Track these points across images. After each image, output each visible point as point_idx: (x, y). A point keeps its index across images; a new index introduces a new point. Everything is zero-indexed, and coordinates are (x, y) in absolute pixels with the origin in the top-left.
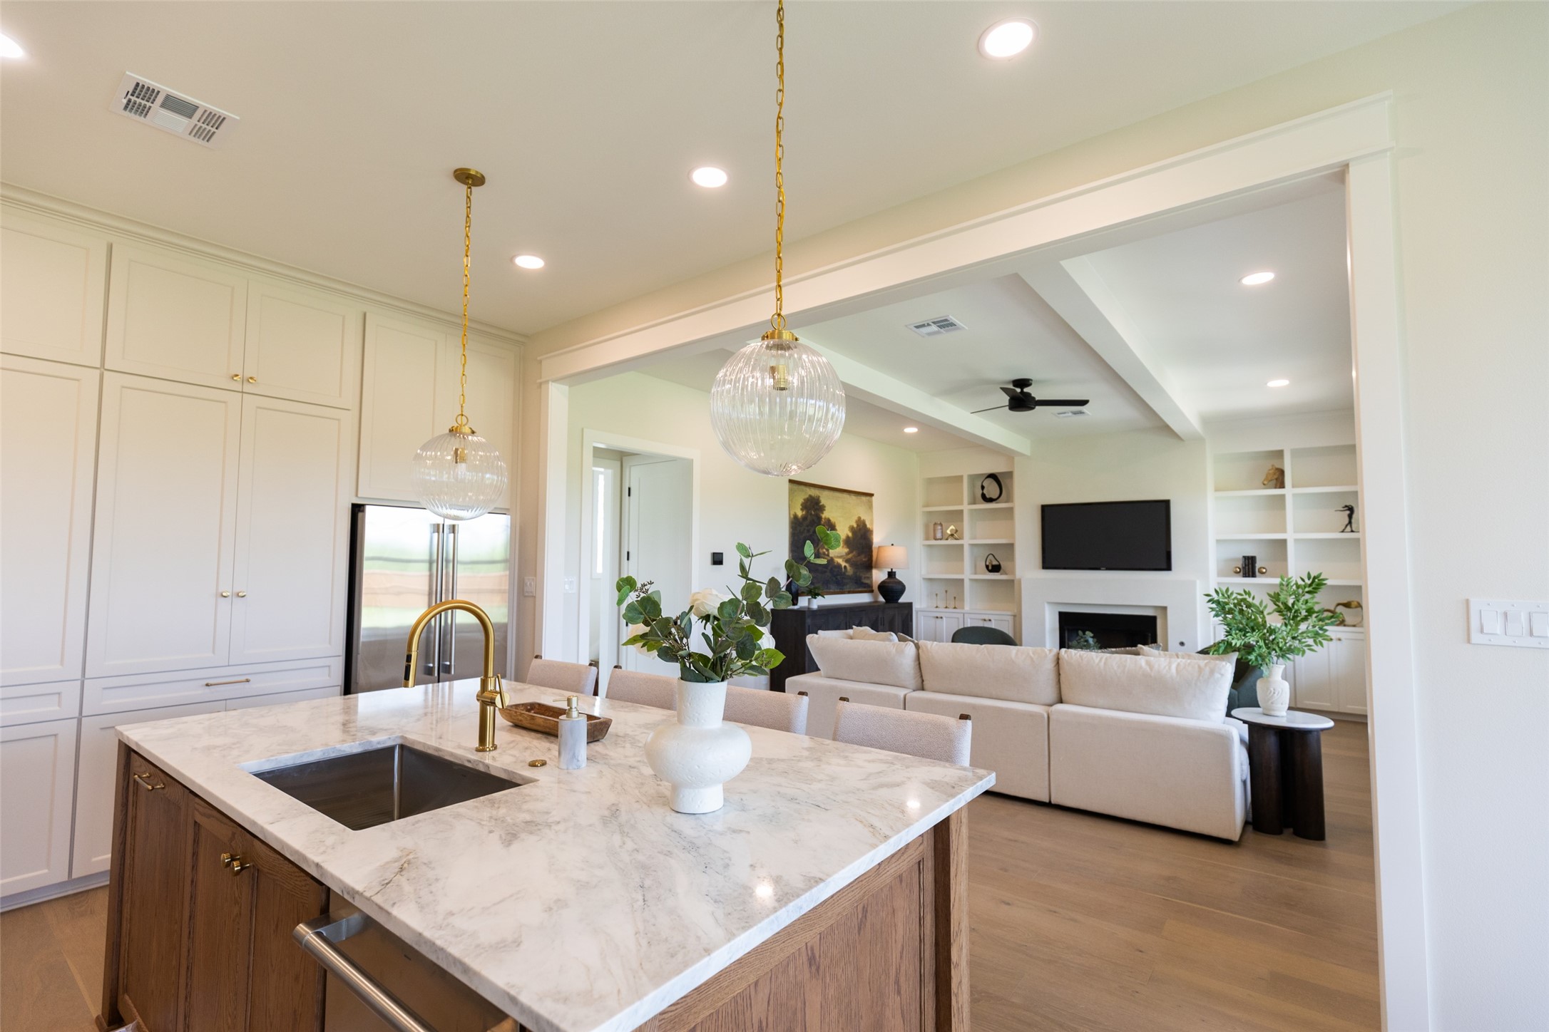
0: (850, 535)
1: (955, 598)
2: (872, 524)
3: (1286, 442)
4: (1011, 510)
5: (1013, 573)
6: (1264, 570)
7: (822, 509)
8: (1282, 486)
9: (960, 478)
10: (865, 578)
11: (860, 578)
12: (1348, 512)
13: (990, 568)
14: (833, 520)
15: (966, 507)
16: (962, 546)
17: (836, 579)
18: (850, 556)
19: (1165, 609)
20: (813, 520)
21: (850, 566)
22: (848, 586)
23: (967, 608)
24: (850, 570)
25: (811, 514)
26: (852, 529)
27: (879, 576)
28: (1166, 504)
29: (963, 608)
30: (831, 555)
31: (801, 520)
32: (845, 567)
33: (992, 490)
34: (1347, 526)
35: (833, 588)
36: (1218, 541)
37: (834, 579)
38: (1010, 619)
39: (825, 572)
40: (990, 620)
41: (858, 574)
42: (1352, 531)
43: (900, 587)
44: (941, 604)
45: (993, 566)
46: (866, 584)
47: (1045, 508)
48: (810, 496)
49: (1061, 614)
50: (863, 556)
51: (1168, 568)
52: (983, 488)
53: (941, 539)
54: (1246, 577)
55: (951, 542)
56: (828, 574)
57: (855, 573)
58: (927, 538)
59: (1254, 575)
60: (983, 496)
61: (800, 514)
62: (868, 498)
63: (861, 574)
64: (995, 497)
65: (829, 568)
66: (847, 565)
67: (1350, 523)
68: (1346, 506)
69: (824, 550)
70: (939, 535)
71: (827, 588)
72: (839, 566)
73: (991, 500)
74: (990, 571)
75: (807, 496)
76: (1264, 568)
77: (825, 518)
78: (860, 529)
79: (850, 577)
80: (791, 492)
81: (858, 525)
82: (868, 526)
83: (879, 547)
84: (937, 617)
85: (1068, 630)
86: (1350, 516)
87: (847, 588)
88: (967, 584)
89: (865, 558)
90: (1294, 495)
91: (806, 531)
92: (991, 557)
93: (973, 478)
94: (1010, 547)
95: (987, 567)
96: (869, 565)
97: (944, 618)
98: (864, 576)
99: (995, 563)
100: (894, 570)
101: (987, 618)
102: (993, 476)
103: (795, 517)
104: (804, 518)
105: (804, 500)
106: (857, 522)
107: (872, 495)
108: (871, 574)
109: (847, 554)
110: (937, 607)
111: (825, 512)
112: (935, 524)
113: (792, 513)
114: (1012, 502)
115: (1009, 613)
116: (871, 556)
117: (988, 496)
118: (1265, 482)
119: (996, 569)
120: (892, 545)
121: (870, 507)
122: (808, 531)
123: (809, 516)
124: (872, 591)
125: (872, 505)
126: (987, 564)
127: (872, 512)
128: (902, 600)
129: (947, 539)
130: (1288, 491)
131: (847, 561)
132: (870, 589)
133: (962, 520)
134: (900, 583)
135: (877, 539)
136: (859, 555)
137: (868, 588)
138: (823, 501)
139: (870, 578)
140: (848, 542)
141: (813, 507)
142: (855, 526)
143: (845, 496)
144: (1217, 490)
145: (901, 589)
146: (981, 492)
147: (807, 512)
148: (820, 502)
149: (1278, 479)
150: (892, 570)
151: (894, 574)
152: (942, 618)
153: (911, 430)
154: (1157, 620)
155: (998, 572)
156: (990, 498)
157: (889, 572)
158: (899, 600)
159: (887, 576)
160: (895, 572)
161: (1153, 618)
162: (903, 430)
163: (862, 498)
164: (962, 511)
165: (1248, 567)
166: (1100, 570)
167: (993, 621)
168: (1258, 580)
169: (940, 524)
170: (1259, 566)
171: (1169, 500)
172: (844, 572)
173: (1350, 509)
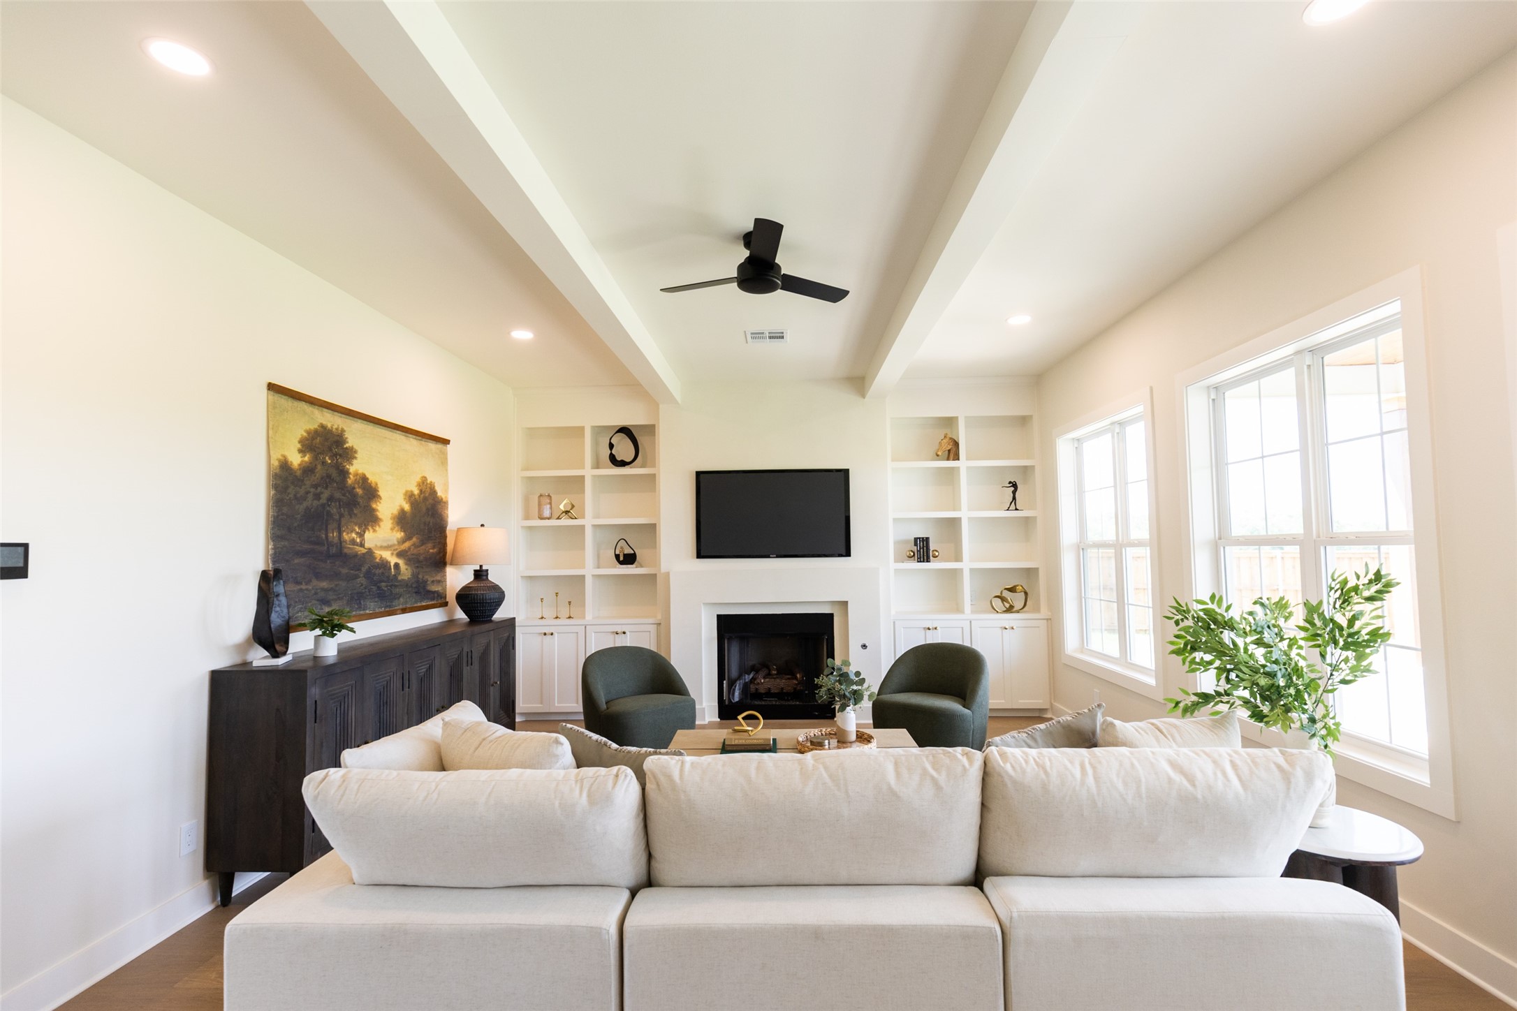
0: (407, 507)
1: (570, 602)
2: (446, 491)
3: (963, 408)
4: (652, 478)
5: (656, 562)
6: (937, 554)
7: (349, 454)
8: (957, 458)
9: (580, 431)
10: (433, 582)
11: (425, 582)
12: (1013, 489)
13: (621, 559)
14: (372, 479)
15: (588, 472)
16: (583, 527)
17: (379, 588)
18: (407, 544)
19: (845, 604)
20: (329, 476)
21: (406, 564)
22: (401, 599)
23: (589, 617)
24: (406, 571)
25: (324, 463)
26: (410, 496)
27: (457, 578)
28: (845, 473)
29: (584, 618)
30: (367, 545)
31: (299, 473)
32: (397, 565)
33: (624, 449)
34: (1011, 503)
35: (372, 606)
36: (894, 519)
37: (374, 588)
38: (653, 628)
39: (357, 577)
40: (624, 633)
41: (420, 576)
42: (1016, 509)
43: (493, 595)
44: (549, 613)
45: (625, 555)
46: (434, 592)
47: (701, 476)
48: (322, 426)
49: (719, 616)
50: (430, 545)
51: (848, 554)
52: (611, 446)
53: (549, 519)
54: (921, 562)
55: (565, 522)
56: (362, 580)
57: (415, 575)
58: (527, 517)
59: (928, 561)
60: (613, 459)
61: (296, 459)
62: (440, 446)
63: (426, 577)
64: (628, 459)
65: (364, 569)
66: (401, 562)
67: (1014, 498)
68: (1010, 483)
69: (354, 535)
70: (547, 513)
71: (360, 608)
72: (384, 565)
73: (623, 464)
74: (621, 563)
75: (313, 426)
76: (936, 551)
77: (356, 474)
78: (425, 499)
79: (406, 584)
80: (271, 409)
81: (421, 491)
82: (440, 493)
83: (459, 530)
84: (545, 634)
85: (728, 639)
86: (1014, 493)
87: (400, 603)
88: (589, 582)
89: (433, 548)
90: (968, 468)
91: (310, 496)
92: (622, 543)
93: (598, 430)
94: (651, 529)
95: (617, 557)
96: (440, 561)
97: (556, 635)
98: (430, 579)
99: (630, 551)
100: (484, 568)
101: (620, 630)
102: (625, 431)
103: (285, 465)
104: (308, 470)
105: (308, 432)
106: (419, 485)
107: (446, 442)
108: (445, 575)
109: (403, 541)
110: (542, 618)
111: (355, 462)
112: (541, 495)
113: (276, 456)
114: (654, 466)
115: (651, 621)
116: (444, 545)
117: (619, 458)
118: (940, 453)
119: (629, 559)
120: (482, 525)
121: (444, 462)
122: (317, 496)
123: (319, 467)
124: (445, 604)
125: (446, 459)
126: (617, 553)
127: (447, 470)
128: (500, 615)
129: (558, 518)
130: (963, 464)
131: (400, 555)
132: (443, 601)
133: (583, 491)
134: (496, 588)
135: (455, 517)
136: (423, 543)
137: (439, 600)
138: (351, 441)
139: (442, 582)
140: (402, 520)
141: (331, 450)
142: (416, 492)
143: (398, 436)
144: (893, 461)
145: (498, 597)
146: (610, 452)
147: (316, 458)
148: (345, 442)
149: (953, 452)
150: (481, 566)
151: (485, 573)
152: (552, 634)
153: (523, 335)
154: (835, 618)
155: (632, 564)
156: (622, 461)
157: (475, 571)
158: (494, 616)
159: (472, 578)
160: (487, 570)
161: (830, 617)
162: (509, 333)
163: (430, 444)
164: (583, 477)
165: (922, 550)
166: (769, 557)
167: (628, 633)
168: (933, 565)
169: (549, 495)
170: (932, 548)
171: (848, 470)
172: (395, 575)
173: (1014, 485)
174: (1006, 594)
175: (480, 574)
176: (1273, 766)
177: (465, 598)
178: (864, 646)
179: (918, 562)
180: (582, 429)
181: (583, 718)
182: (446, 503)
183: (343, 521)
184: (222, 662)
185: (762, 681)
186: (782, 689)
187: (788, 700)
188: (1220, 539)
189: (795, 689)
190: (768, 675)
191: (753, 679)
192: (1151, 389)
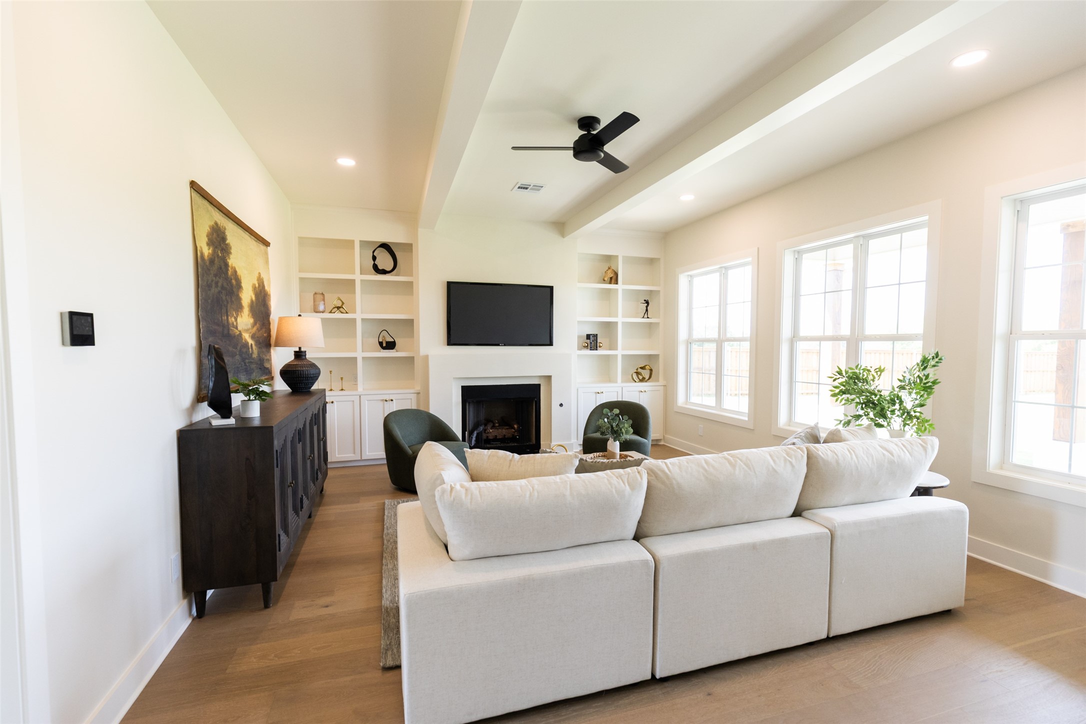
0: (253, 298)
1: (342, 378)
2: (269, 285)
3: (622, 250)
4: (410, 284)
5: (415, 348)
6: (601, 345)
7: (228, 251)
8: (616, 283)
9: (350, 244)
10: (266, 360)
11: (263, 361)
12: (646, 304)
13: (384, 345)
14: (238, 272)
15: (358, 277)
16: (354, 320)
17: (245, 364)
18: (255, 329)
19: (548, 377)
20: (220, 268)
22: (254, 374)
23: (360, 389)
24: (255, 351)
25: (218, 256)
26: (254, 289)
27: (280, 358)
28: (550, 289)
29: (357, 389)
30: (239, 328)
31: (208, 264)
32: (251, 345)
33: (385, 261)
34: (645, 313)
36: (577, 321)
37: (243, 364)
38: (414, 397)
39: (236, 354)
40: (392, 400)
41: (261, 356)
42: (648, 318)
44: (325, 387)
45: (387, 343)
46: (266, 369)
47: (451, 286)
48: (216, 224)
49: (463, 387)
50: (264, 330)
51: (551, 344)
52: (374, 258)
53: (324, 312)
54: (592, 350)
55: (337, 315)
56: (238, 357)
57: (258, 355)
58: (302, 311)
59: (596, 349)
60: (375, 268)
61: (206, 251)
62: (265, 247)
64: (389, 269)
65: (238, 348)
66: (253, 343)
67: (647, 310)
68: (645, 300)
69: (233, 319)
70: (321, 308)
72: (247, 345)
73: (384, 272)
74: (384, 348)
75: (211, 223)
76: (601, 343)
77: (232, 268)
78: (261, 291)
79: (254, 362)
81: (258, 285)
82: (266, 288)
83: (280, 318)
85: (469, 403)
86: (647, 307)
88: (360, 362)
89: (266, 332)
90: (623, 290)
91: (214, 284)
92: (384, 333)
93: (364, 244)
94: (409, 323)
95: (381, 344)
96: (268, 343)
97: (335, 403)
98: (264, 358)
99: (391, 340)
100: (302, 349)
101: (387, 398)
102: (385, 246)
103: (201, 256)
104: (211, 261)
105: (210, 229)
107: (268, 244)
108: (271, 356)
109: (253, 326)
111: (231, 256)
112: (316, 293)
113: (197, 248)
114: (410, 274)
115: (412, 391)
116: (271, 330)
117: (380, 268)
118: (606, 279)
119: (391, 346)
120: (299, 315)
121: (267, 261)
124: (271, 379)
125: (268, 259)
126: (381, 340)
127: (269, 268)
129: (331, 312)
130: (620, 287)
131: (252, 337)
132: (272, 376)
133: (353, 291)
135: (275, 307)
136: (261, 328)
137: (269, 376)
138: (229, 239)
139: (269, 360)
140: (252, 308)
141: (221, 245)
143: (246, 237)
144: (578, 282)
145: (313, 373)
146: (373, 262)
147: (214, 251)
148: (226, 239)
149: (614, 279)
150: (300, 348)
151: (303, 354)
152: (332, 402)
153: (347, 162)
154: (541, 387)
155: (393, 349)
156: (383, 270)
157: (295, 352)
158: (313, 388)
159: (293, 358)
160: (305, 352)
161: (538, 387)
162: (335, 160)
163: (261, 245)
164: (354, 280)
165: (592, 341)
166: (498, 345)
167: (394, 400)
168: (599, 352)
169: (322, 294)
170: (599, 341)
171: (552, 287)
172: (251, 354)
173: (647, 302)
174: (640, 370)
175: (299, 355)
176: (919, 445)
177: (288, 373)
178: (561, 405)
179: (590, 350)
180: (352, 242)
181: (386, 463)
182: (269, 295)
183: (229, 305)
184: (181, 424)
185: (491, 431)
186: (505, 435)
187: (508, 443)
188: (794, 337)
189: (513, 435)
190: (493, 427)
191: (485, 430)
192: (758, 248)
